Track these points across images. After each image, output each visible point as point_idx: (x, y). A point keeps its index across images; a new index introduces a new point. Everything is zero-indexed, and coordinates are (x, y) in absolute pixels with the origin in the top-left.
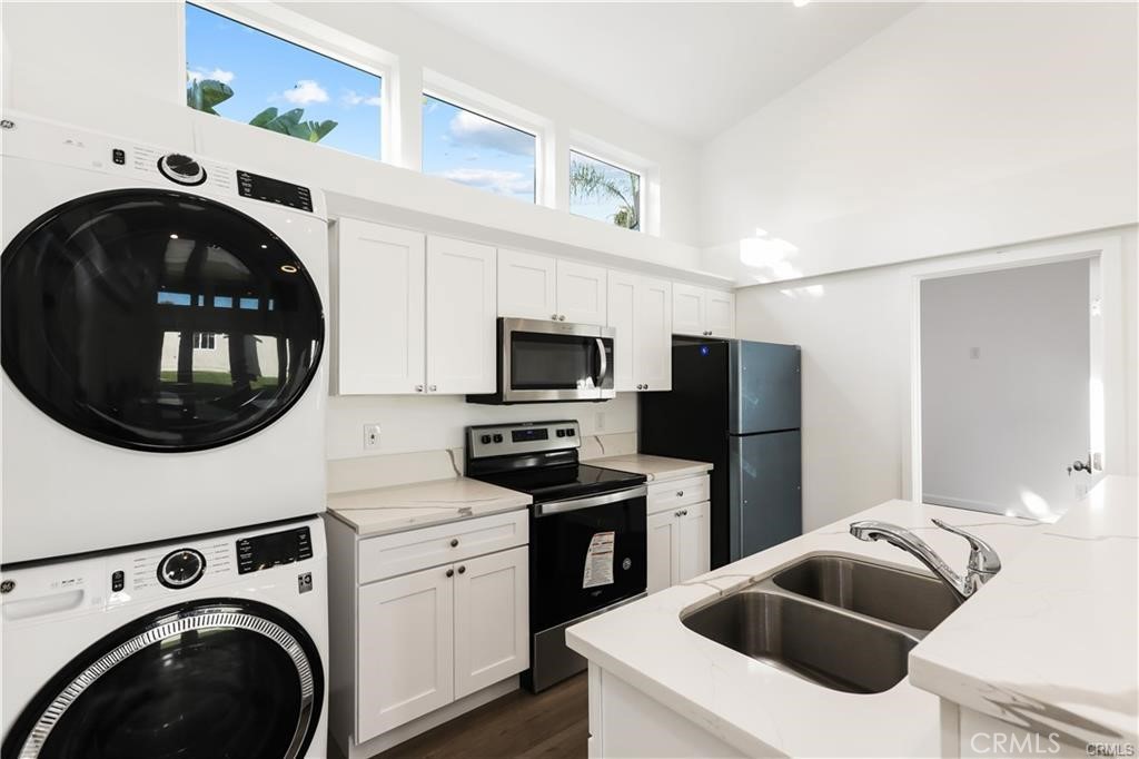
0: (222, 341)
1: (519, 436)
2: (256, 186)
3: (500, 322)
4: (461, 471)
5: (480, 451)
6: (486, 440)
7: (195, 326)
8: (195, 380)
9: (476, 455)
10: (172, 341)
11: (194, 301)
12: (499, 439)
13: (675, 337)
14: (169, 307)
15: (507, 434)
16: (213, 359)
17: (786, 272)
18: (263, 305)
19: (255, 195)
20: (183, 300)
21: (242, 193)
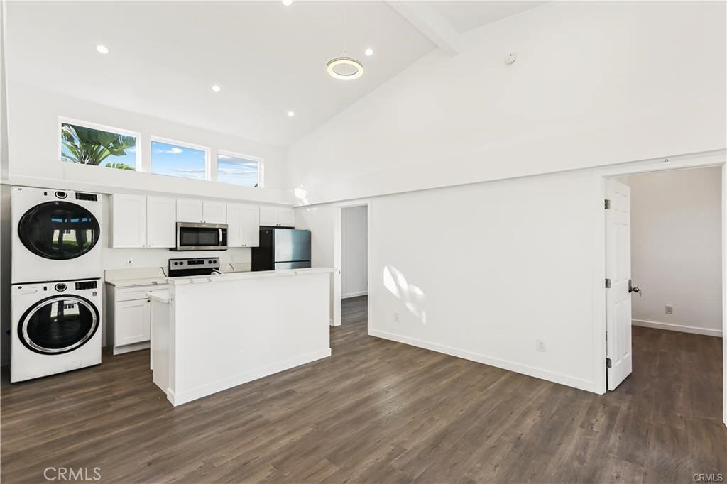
0: (73, 232)
1: (190, 263)
2: (81, 196)
3: (177, 223)
4: (167, 274)
5: (174, 267)
6: (176, 264)
7: (64, 228)
8: (64, 243)
9: (171, 269)
10: (57, 233)
11: (64, 221)
12: (181, 263)
13: (260, 226)
14: (55, 222)
15: (186, 263)
16: (71, 237)
17: (306, 203)
18: (88, 220)
19: (80, 199)
20: (60, 221)
21: (77, 199)
